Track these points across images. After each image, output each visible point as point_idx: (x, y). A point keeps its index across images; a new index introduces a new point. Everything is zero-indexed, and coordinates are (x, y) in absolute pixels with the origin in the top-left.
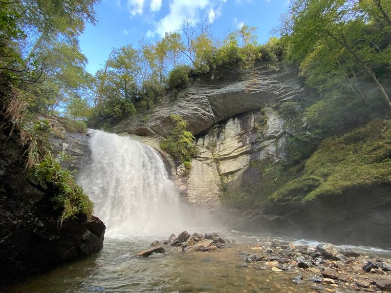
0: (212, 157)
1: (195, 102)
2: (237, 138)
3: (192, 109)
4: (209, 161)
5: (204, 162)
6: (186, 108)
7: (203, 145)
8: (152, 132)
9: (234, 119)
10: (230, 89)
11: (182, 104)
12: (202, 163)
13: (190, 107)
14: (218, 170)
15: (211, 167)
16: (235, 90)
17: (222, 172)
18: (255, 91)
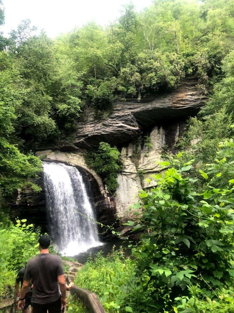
0: (136, 172)
1: (120, 119)
2: (161, 152)
3: (117, 127)
4: (133, 176)
5: (129, 176)
6: (111, 126)
7: (127, 155)
8: (76, 147)
9: (159, 129)
10: (157, 105)
11: (107, 122)
12: (126, 178)
13: (115, 124)
14: (142, 184)
15: (135, 182)
16: (161, 107)
17: (145, 187)
18: (182, 107)
